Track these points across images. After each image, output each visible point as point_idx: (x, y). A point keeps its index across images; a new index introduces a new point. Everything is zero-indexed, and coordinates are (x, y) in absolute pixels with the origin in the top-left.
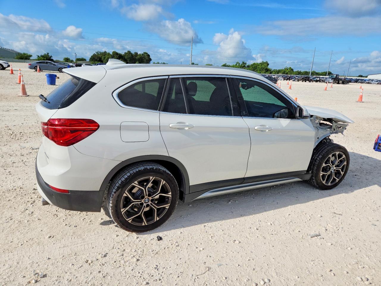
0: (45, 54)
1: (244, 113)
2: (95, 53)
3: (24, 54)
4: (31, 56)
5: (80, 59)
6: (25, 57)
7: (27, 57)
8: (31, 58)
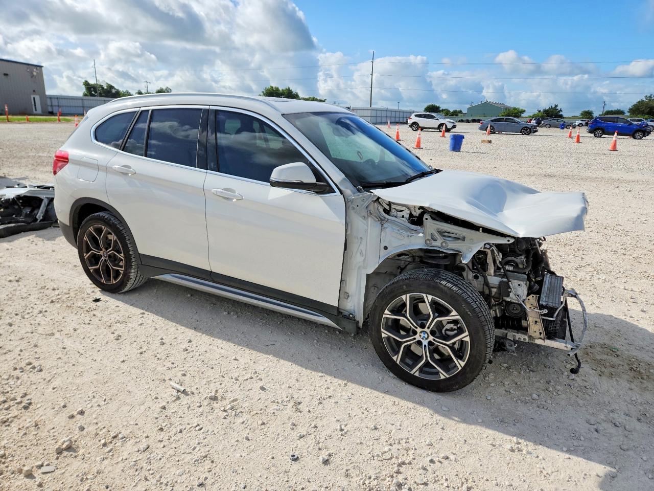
0: (551, 107)
1: (212, 165)
2: (644, 99)
3: (515, 109)
4: (524, 111)
5: (612, 111)
6: (515, 114)
7: (517, 113)
8: (523, 115)
